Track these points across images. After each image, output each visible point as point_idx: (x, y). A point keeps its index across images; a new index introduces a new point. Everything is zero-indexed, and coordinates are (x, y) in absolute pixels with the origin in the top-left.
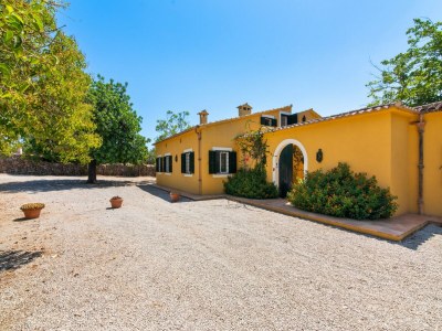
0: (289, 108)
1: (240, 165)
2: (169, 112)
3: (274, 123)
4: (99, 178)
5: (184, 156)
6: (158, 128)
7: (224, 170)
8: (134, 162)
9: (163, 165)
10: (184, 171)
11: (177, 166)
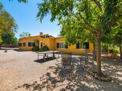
0: (48, 34)
1: (36, 45)
2: (23, 32)
3: (44, 37)
4: (1, 48)
5: (24, 43)
6: (20, 36)
7: (32, 46)
8: (12, 44)
9: (20, 45)
10: (24, 46)
11: (23, 45)
